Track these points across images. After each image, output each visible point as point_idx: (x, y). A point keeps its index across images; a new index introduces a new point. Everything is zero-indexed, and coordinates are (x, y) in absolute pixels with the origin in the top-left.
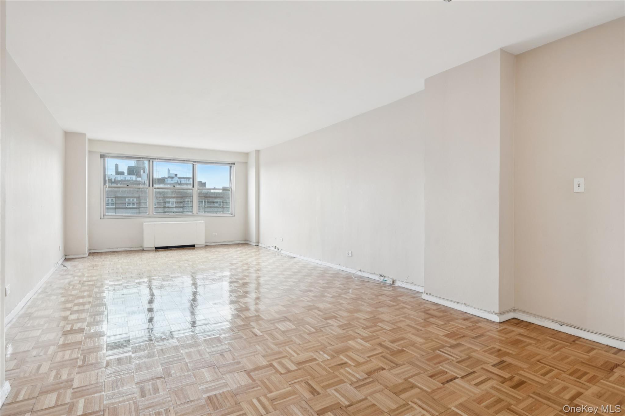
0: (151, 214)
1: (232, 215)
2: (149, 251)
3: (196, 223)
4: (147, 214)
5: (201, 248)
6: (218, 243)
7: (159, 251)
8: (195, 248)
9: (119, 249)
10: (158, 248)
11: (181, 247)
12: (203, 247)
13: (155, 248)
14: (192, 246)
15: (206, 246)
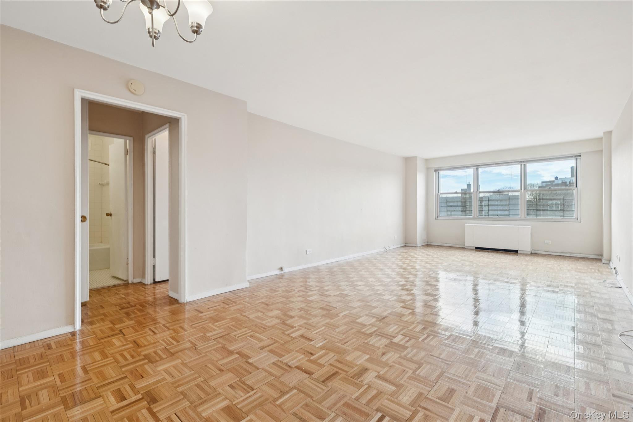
0: (476, 216)
1: (577, 221)
2: (470, 249)
3: (519, 227)
4: (472, 216)
5: (526, 255)
6: (553, 252)
7: (478, 251)
8: (517, 254)
9: (445, 245)
10: (478, 249)
11: (502, 251)
12: (529, 254)
13: (475, 248)
14: (515, 252)
15: (533, 254)
